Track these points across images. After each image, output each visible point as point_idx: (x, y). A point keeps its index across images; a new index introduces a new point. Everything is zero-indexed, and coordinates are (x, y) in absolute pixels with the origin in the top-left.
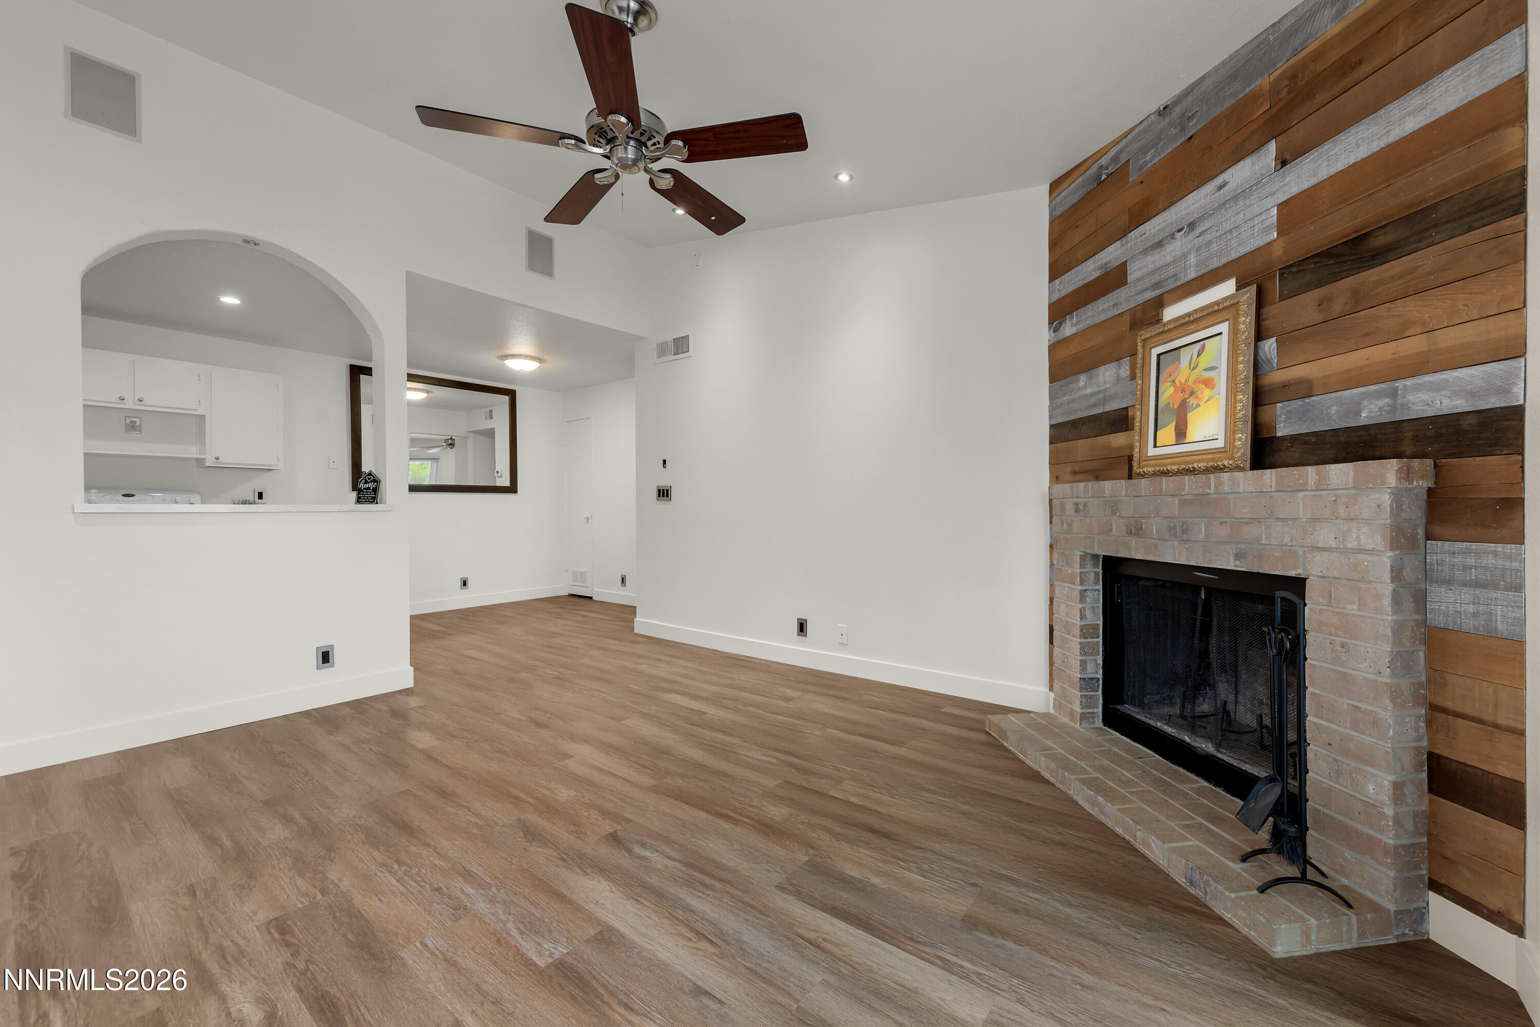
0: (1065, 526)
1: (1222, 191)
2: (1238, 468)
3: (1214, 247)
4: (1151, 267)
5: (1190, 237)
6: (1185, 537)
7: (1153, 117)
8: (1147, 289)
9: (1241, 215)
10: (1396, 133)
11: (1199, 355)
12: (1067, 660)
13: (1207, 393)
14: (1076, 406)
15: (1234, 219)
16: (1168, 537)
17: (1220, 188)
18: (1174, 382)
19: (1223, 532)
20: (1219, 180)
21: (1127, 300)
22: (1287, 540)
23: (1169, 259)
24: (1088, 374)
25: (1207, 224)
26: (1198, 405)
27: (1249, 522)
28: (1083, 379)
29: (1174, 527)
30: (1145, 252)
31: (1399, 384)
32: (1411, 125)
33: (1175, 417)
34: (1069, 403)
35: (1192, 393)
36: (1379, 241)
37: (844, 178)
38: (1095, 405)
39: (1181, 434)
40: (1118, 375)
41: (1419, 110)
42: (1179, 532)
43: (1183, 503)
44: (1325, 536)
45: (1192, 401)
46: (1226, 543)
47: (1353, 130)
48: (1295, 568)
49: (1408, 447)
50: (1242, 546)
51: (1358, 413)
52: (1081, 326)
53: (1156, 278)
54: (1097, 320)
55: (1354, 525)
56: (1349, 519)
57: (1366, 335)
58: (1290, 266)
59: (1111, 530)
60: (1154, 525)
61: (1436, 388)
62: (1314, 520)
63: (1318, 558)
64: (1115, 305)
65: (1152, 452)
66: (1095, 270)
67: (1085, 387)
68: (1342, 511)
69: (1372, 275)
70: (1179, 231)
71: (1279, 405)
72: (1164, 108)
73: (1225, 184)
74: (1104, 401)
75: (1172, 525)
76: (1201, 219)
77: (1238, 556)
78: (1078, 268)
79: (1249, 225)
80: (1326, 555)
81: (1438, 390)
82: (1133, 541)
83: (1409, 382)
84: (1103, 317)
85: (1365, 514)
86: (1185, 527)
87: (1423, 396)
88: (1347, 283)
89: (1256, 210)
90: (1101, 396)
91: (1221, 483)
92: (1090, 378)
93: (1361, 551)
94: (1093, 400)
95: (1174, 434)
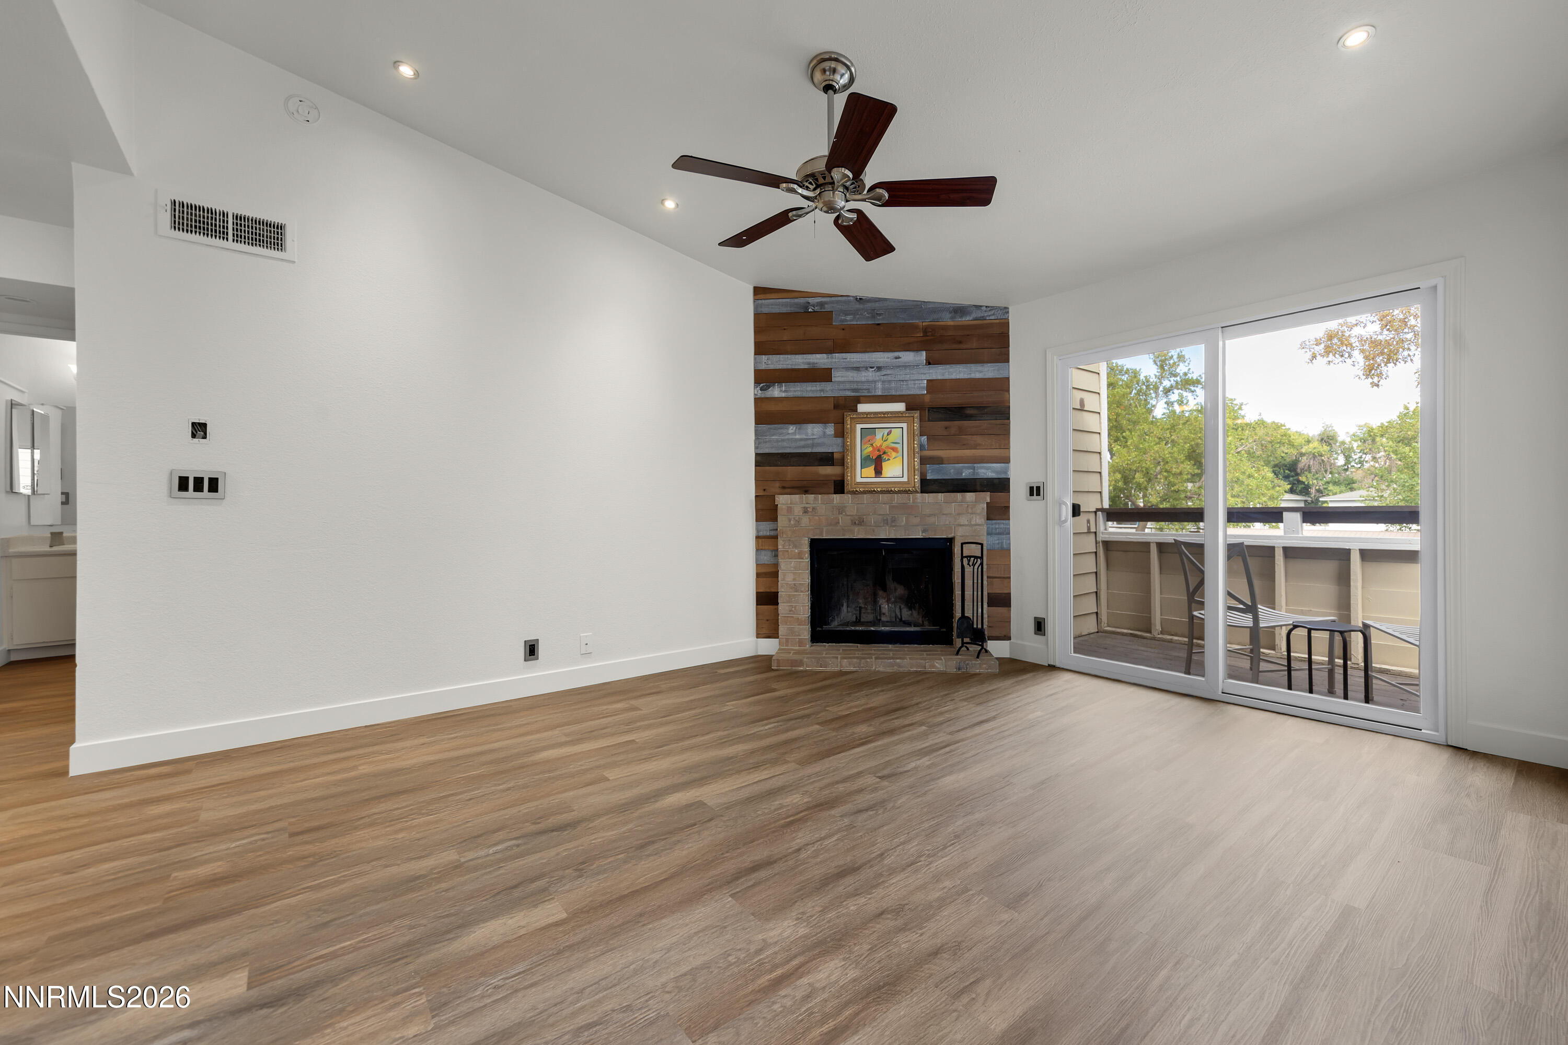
0: (792, 522)
1: (897, 360)
2: (916, 492)
3: (893, 385)
4: (851, 379)
5: (878, 373)
6: (893, 524)
7: (852, 298)
8: (848, 390)
9: (908, 376)
10: (973, 376)
11: (888, 434)
12: (795, 609)
13: (894, 454)
14: (785, 444)
15: (904, 376)
16: (882, 524)
17: (896, 358)
18: (872, 445)
19: (916, 520)
20: (896, 354)
21: (832, 391)
22: (947, 523)
23: (863, 379)
24: (798, 426)
25: (889, 372)
26: (889, 460)
27: (930, 515)
28: (792, 429)
29: (887, 520)
30: (847, 369)
31: (975, 465)
32: (978, 376)
33: (874, 463)
34: (777, 441)
35: (884, 453)
36: (969, 412)
37: (670, 204)
38: (803, 447)
39: (878, 472)
40: (824, 432)
41: (981, 372)
42: (890, 522)
43: (891, 507)
44: (963, 520)
45: (885, 457)
46: (918, 525)
47: (958, 366)
48: (951, 534)
49: (978, 488)
50: (926, 527)
51: (962, 474)
52: (790, 394)
53: (855, 386)
54: (805, 395)
55: (974, 516)
56: (972, 513)
57: (964, 445)
58: (932, 408)
59: (839, 523)
60: (872, 519)
61: (987, 469)
62: (959, 514)
63: (960, 529)
64: (822, 391)
65: (859, 479)
66: (803, 363)
67: (794, 434)
68: (970, 511)
69: (966, 423)
70: (871, 368)
71: (928, 465)
72: (860, 299)
73: (899, 358)
74: (813, 446)
75: (885, 518)
76: (886, 367)
77: (924, 531)
78: (786, 356)
79: (912, 382)
80: (964, 527)
81: (988, 469)
82: (856, 529)
83: (979, 465)
84: (811, 395)
85: (978, 511)
86: (893, 519)
87: (983, 471)
88: (957, 423)
89: (916, 377)
90: (810, 442)
91: (916, 498)
92: (799, 429)
93: (976, 525)
94: (802, 443)
95: (874, 472)
